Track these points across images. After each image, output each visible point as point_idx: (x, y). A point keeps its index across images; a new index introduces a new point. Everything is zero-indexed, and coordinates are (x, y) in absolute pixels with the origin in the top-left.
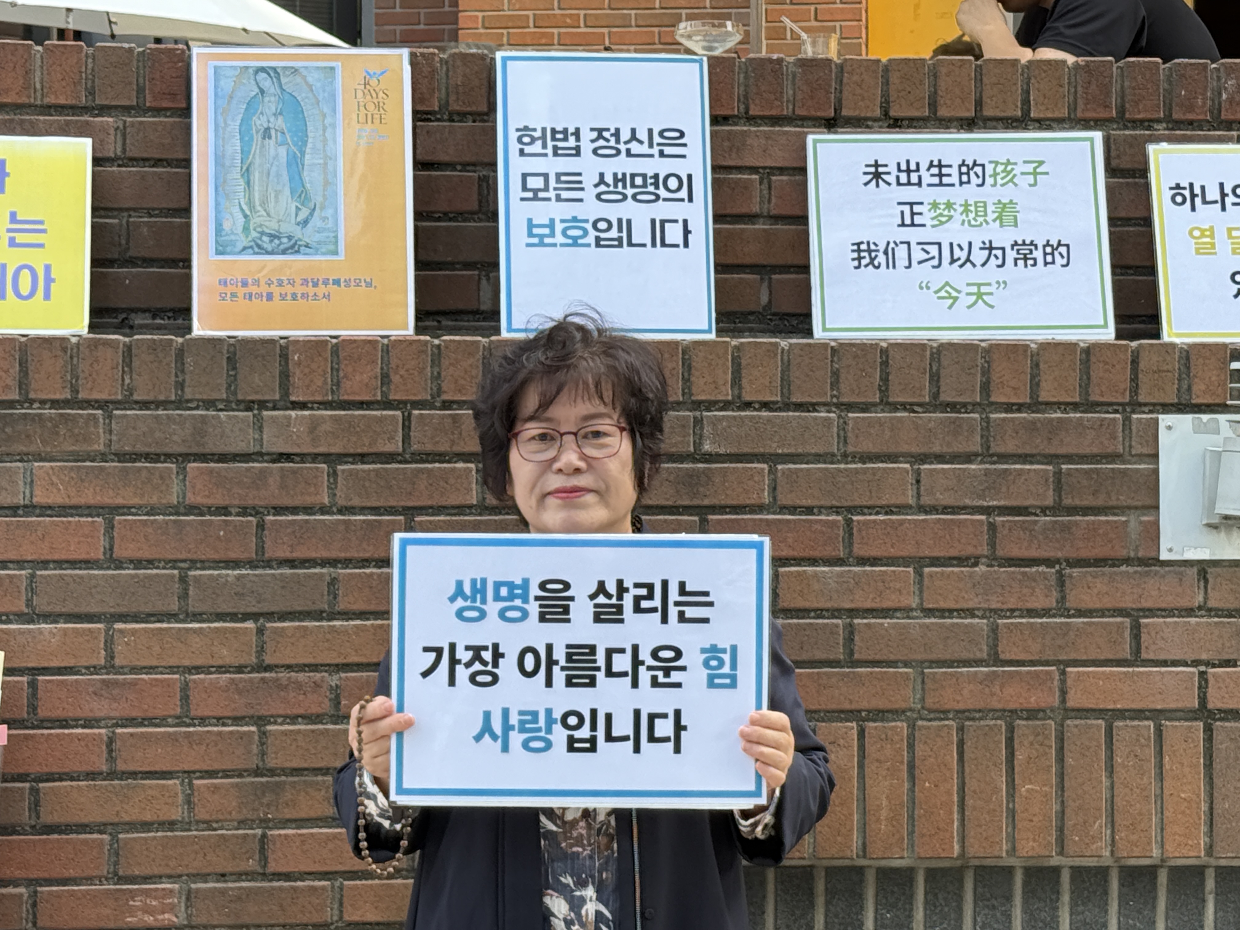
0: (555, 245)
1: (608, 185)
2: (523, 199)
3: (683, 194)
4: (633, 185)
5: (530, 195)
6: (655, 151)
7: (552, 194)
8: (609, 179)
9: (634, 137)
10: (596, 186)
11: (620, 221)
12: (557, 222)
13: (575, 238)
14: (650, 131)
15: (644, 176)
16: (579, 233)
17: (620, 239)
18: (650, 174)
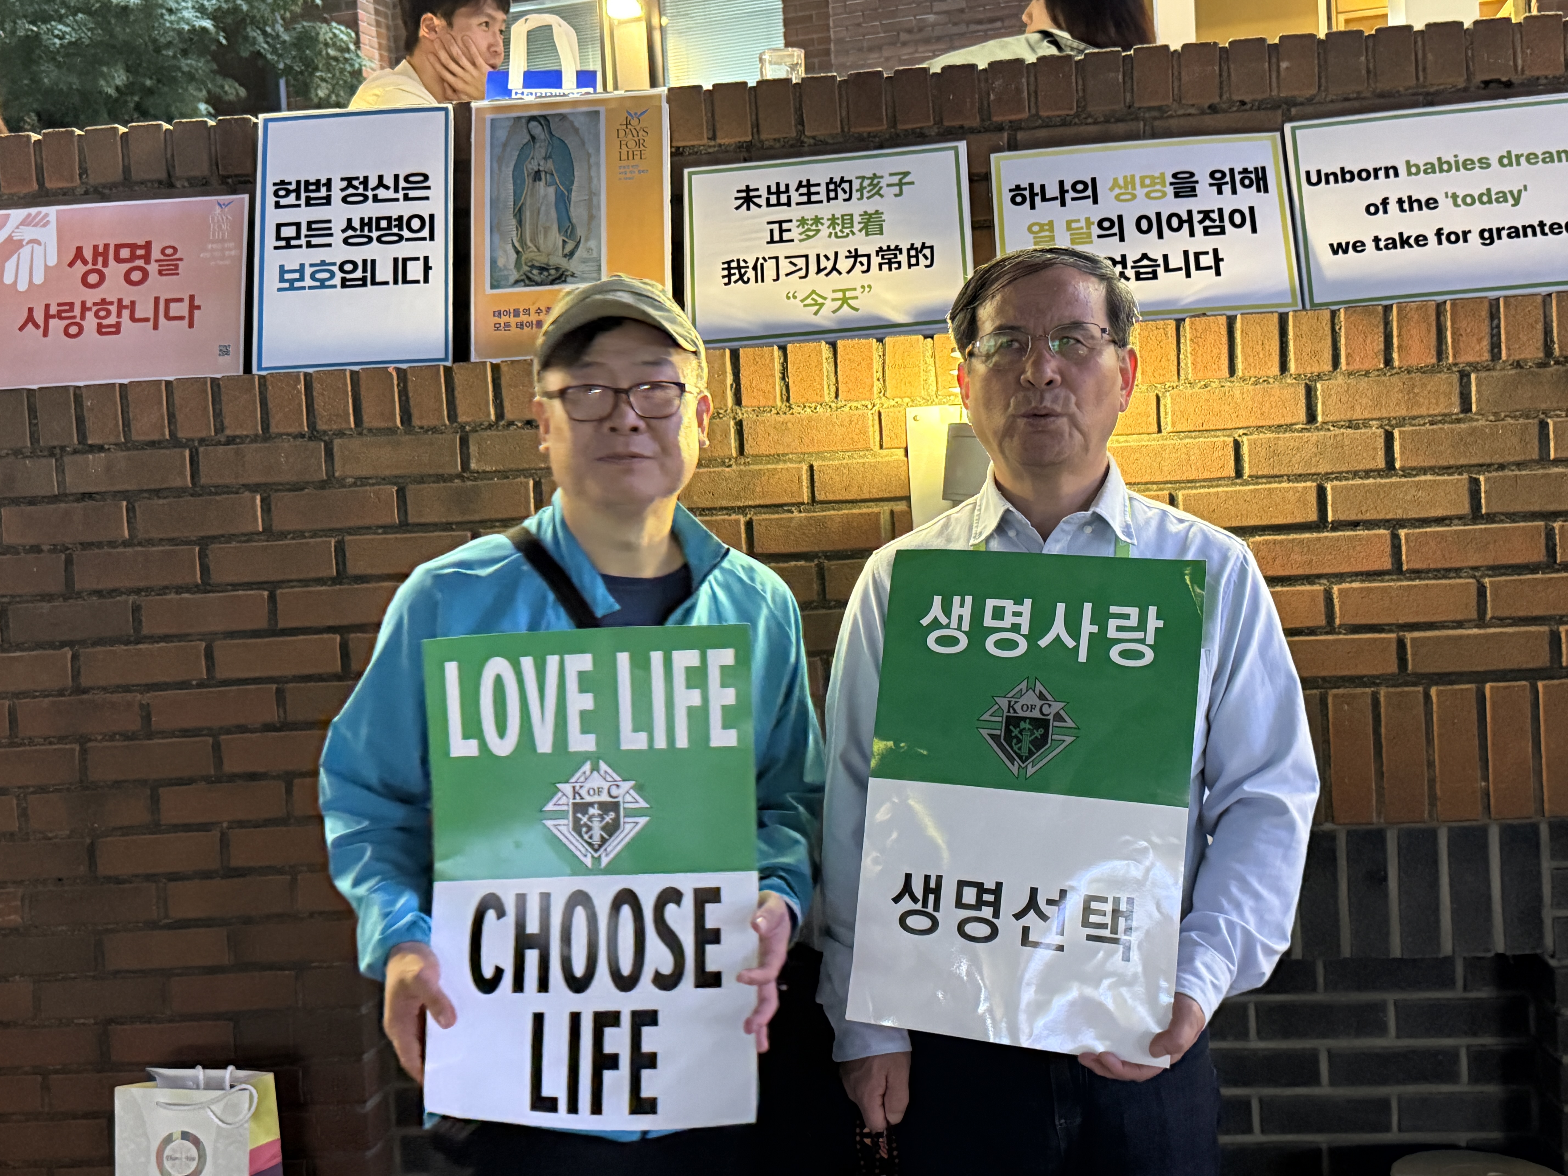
0: (303, 288)
1: (355, 230)
2: (276, 248)
3: (425, 233)
4: (378, 228)
5: (283, 243)
6: (400, 195)
7: (303, 241)
8: (356, 224)
9: (381, 183)
10: (344, 231)
11: (365, 262)
12: (307, 267)
13: (322, 281)
14: (396, 177)
15: (389, 219)
16: (326, 275)
17: (364, 279)
18: (395, 216)
